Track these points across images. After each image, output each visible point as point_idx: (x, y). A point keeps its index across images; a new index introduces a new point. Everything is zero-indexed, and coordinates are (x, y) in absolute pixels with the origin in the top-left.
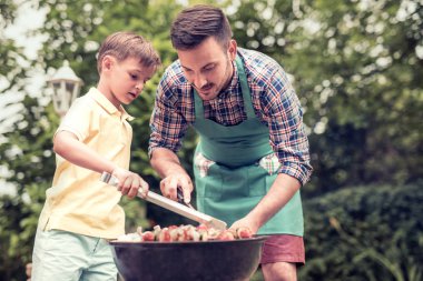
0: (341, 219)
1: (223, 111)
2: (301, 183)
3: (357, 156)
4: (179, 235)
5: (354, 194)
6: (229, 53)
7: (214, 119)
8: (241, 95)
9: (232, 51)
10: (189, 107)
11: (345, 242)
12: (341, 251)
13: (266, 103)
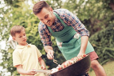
0: (95, 43)
1: (57, 28)
2: (88, 36)
3: (90, 26)
4: (68, 64)
5: (95, 36)
6: (51, 11)
7: (56, 31)
8: (60, 22)
9: (51, 10)
10: (48, 32)
11: (98, 48)
12: (98, 51)
13: (68, 21)
